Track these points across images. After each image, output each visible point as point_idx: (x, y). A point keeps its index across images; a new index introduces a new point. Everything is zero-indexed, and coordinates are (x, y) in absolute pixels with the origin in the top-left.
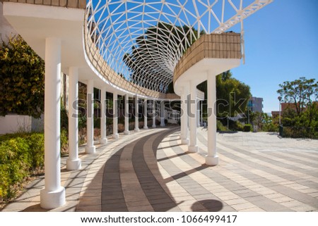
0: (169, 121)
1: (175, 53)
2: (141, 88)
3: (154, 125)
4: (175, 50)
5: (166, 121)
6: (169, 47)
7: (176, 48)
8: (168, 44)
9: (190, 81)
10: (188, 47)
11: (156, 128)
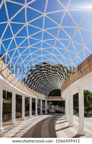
0: (50, 111)
1: (61, 80)
2: (34, 91)
3: (41, 113)
4: (61, 78)
5: (48, 111)
6: (58, 77)
7: (62, 77)
8: (58, 76)
9: (69, 93)
10: (67, 76)
11: (43, 114)
